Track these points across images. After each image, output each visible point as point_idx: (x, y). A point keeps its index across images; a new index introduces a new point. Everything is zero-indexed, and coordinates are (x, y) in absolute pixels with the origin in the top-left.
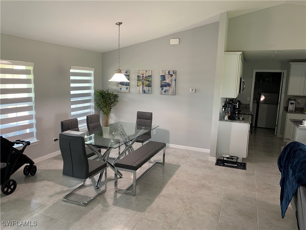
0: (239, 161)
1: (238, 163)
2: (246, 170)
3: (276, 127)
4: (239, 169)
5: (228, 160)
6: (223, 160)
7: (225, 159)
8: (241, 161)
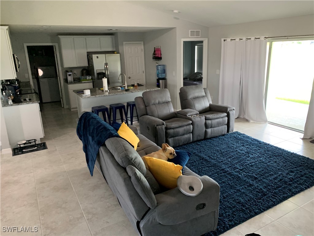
0: (37, 143)
1: (37, 144)
2: (47, 149)
3: (62, 100)
4: (40, 150)
5: (26, 145)
6: (20, 147)
7: (22, 146)
8: (40, 142)
